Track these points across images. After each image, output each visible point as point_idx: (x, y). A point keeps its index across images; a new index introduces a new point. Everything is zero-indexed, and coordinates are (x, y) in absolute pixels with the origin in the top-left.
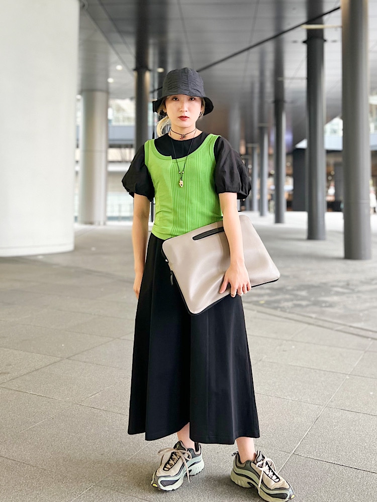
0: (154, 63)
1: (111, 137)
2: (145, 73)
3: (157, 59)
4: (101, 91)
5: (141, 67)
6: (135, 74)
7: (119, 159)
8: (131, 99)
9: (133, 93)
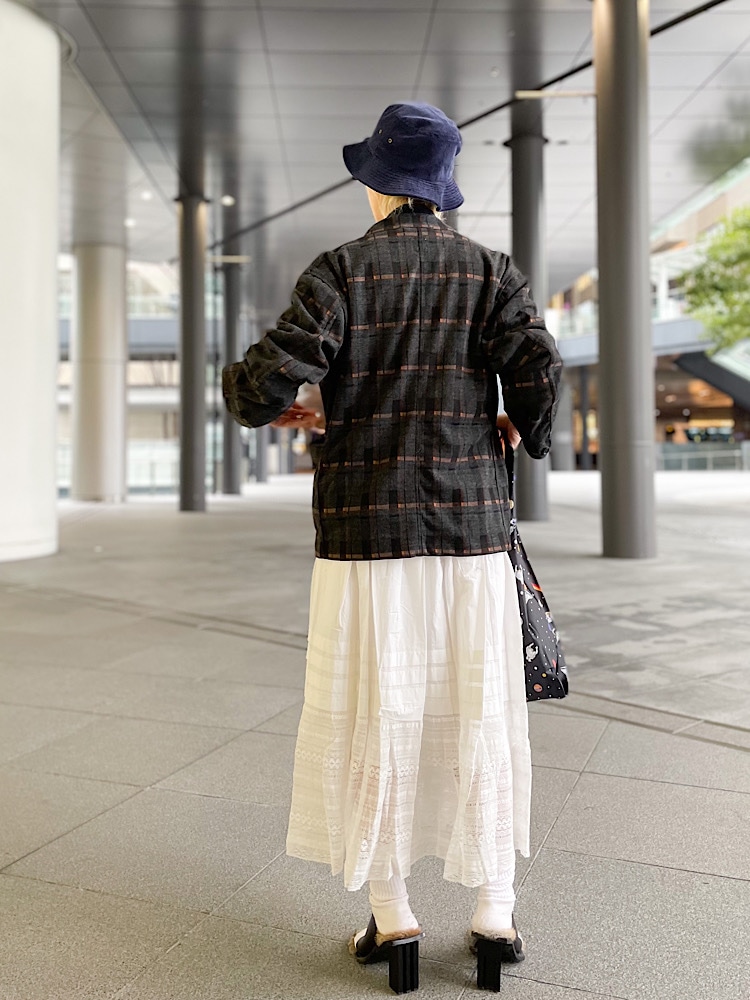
0: (214, 185)
1: (134, 340)
2: (197, 205)
3: (219, 179)
4: (113, 245)
5: (189, 194)
6: (178, 208)
7: (150, 380)
8: (171, 262)
9: (174, 249)
